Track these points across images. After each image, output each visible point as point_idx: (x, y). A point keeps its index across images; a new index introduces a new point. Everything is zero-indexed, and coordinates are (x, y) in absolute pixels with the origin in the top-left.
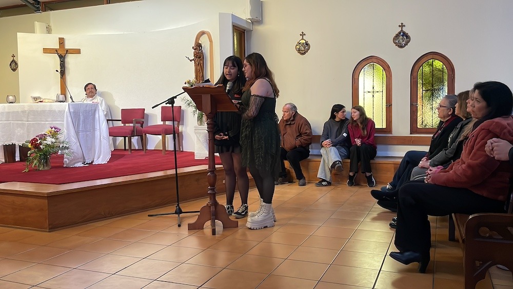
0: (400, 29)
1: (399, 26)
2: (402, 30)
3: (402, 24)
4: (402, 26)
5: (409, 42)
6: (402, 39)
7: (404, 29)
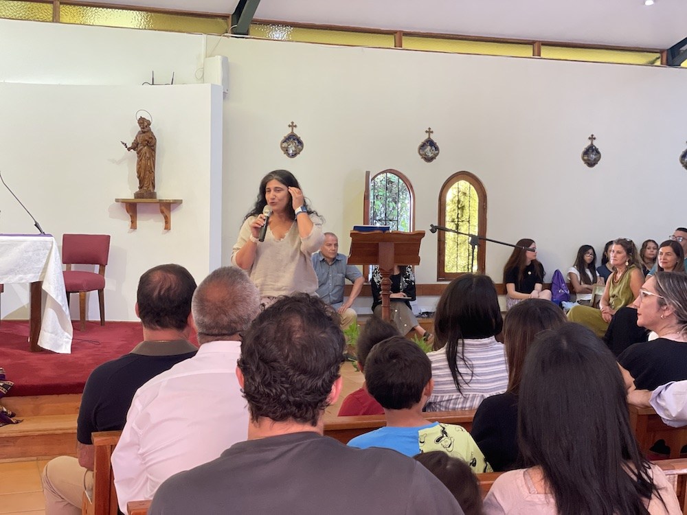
0: (426, 136)
1: (427, 132)
2: (429, 138)
3: (430, 129)
4: (429, 132)
5: (438, 154)
6: (429, 149)
7: (433, 137)
